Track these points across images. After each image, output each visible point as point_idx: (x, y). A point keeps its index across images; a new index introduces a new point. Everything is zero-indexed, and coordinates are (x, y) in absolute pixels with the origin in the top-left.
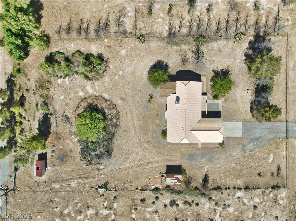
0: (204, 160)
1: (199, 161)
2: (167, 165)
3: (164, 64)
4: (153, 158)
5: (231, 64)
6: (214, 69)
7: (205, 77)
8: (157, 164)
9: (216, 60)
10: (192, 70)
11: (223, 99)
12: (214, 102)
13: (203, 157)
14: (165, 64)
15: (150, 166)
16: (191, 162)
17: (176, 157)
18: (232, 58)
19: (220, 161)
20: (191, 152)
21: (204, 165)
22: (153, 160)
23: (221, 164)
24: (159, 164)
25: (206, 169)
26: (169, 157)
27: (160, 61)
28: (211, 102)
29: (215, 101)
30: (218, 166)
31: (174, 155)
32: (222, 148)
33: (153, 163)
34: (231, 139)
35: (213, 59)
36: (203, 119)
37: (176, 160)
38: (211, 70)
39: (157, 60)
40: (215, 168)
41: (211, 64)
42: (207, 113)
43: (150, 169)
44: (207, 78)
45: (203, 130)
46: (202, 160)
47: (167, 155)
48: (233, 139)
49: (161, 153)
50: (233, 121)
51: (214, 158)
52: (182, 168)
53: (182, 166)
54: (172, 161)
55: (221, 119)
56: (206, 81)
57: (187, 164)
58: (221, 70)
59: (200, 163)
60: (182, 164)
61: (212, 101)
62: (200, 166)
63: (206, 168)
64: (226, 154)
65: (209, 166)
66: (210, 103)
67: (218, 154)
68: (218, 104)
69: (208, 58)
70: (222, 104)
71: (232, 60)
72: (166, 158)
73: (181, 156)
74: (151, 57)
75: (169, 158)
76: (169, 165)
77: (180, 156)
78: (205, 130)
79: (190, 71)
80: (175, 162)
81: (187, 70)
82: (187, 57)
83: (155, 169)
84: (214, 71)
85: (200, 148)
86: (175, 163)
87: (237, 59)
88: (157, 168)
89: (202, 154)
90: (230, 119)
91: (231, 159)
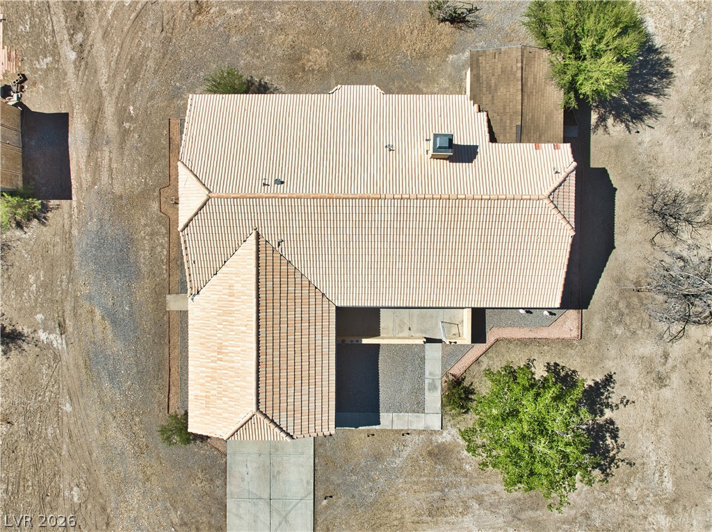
0: (99, 329)
1: (90, 298)
2: (67, 115)
3: (651, 99)
4: (106, 34)
5: (642, 480)
6: (616, 386)
7: (575, 333)
8: (73, 56)
9: (666, 393)
10: (612, 257)
11: (450, 436)
12: (433, 387)
13: (114, 322)
14: (647, 104)
15: (62, 19)
16: (85, 253)
17: (114, 165)
18: (677, 484)
19: (93, 415)
20: (144, 254)
21: (70, 329)
22: (96, 32)
23: (76, 423)
24: (71, 70)
25: (52, 337)
26: (115, 129)
27: (667, 75)
28: (429, 367)
29: (435, 388)
30: (68, 408)
31: (122, 154)
32: (163, 430)
33: (79, 37)
34: (218, 482)
35: (675, 380)
36: (333, 314)
37: (96, 169)
38: (610, 366)
39: (672, 57)
40: (54, 390)
41: (647, 365)
42: (365, 341)
43: (46, 19)
44: (566, 343)
45: (262, 315)
46: (98, 317)
47: (122, 116)
48: (219, 492)
49: (135, 77)
50: (320, 494)
51: (112, 380)
52: (53, 203)
53: (64, 203)
54: (94, 146)
55: (332, 424)
56: (553, 341)
57: (75, 232)
58: (612, 422)
59: (81, 302)
60: (74, 203)
61: (438, 371)
62: (68, 307)
63: (57, 341)
64: (130, 450)
65: (65, 357)
66: (423, 359)
67: (132, 405)
68: (419, 407)
69: (677, 349)
70: (420, 432)
71: (669, 485)
72: (110, 109)
73: (121, 197)
74: (690, 25)
75: (110, 126)
76: (71, 129)
77: (118, 189)
78: (262, 322)
79: (611, 246)
80: (88, 162)
81: (616, 230)
82: (685, 232)
83: (46, 46)
84: (604, 387)
85: (164, 304)
86: (83, 161)
87: (670, 512)
88: (49, 59)
89: (131, 314)
90: (333, 478)
91: (103, 481)
